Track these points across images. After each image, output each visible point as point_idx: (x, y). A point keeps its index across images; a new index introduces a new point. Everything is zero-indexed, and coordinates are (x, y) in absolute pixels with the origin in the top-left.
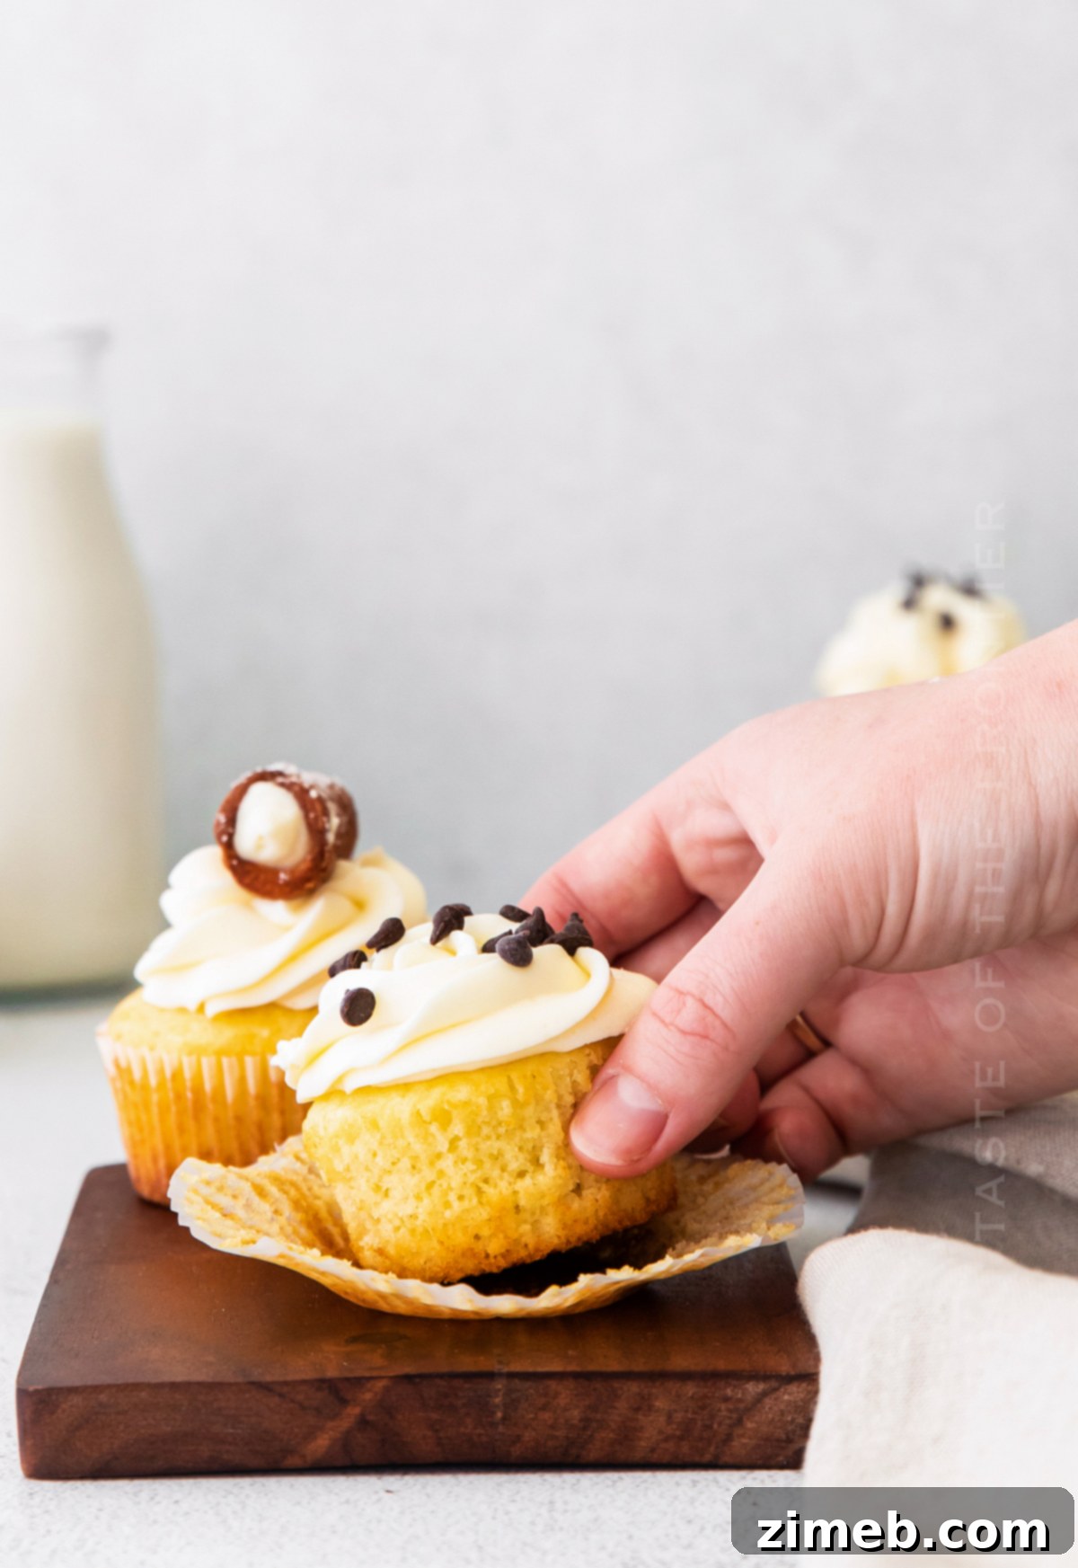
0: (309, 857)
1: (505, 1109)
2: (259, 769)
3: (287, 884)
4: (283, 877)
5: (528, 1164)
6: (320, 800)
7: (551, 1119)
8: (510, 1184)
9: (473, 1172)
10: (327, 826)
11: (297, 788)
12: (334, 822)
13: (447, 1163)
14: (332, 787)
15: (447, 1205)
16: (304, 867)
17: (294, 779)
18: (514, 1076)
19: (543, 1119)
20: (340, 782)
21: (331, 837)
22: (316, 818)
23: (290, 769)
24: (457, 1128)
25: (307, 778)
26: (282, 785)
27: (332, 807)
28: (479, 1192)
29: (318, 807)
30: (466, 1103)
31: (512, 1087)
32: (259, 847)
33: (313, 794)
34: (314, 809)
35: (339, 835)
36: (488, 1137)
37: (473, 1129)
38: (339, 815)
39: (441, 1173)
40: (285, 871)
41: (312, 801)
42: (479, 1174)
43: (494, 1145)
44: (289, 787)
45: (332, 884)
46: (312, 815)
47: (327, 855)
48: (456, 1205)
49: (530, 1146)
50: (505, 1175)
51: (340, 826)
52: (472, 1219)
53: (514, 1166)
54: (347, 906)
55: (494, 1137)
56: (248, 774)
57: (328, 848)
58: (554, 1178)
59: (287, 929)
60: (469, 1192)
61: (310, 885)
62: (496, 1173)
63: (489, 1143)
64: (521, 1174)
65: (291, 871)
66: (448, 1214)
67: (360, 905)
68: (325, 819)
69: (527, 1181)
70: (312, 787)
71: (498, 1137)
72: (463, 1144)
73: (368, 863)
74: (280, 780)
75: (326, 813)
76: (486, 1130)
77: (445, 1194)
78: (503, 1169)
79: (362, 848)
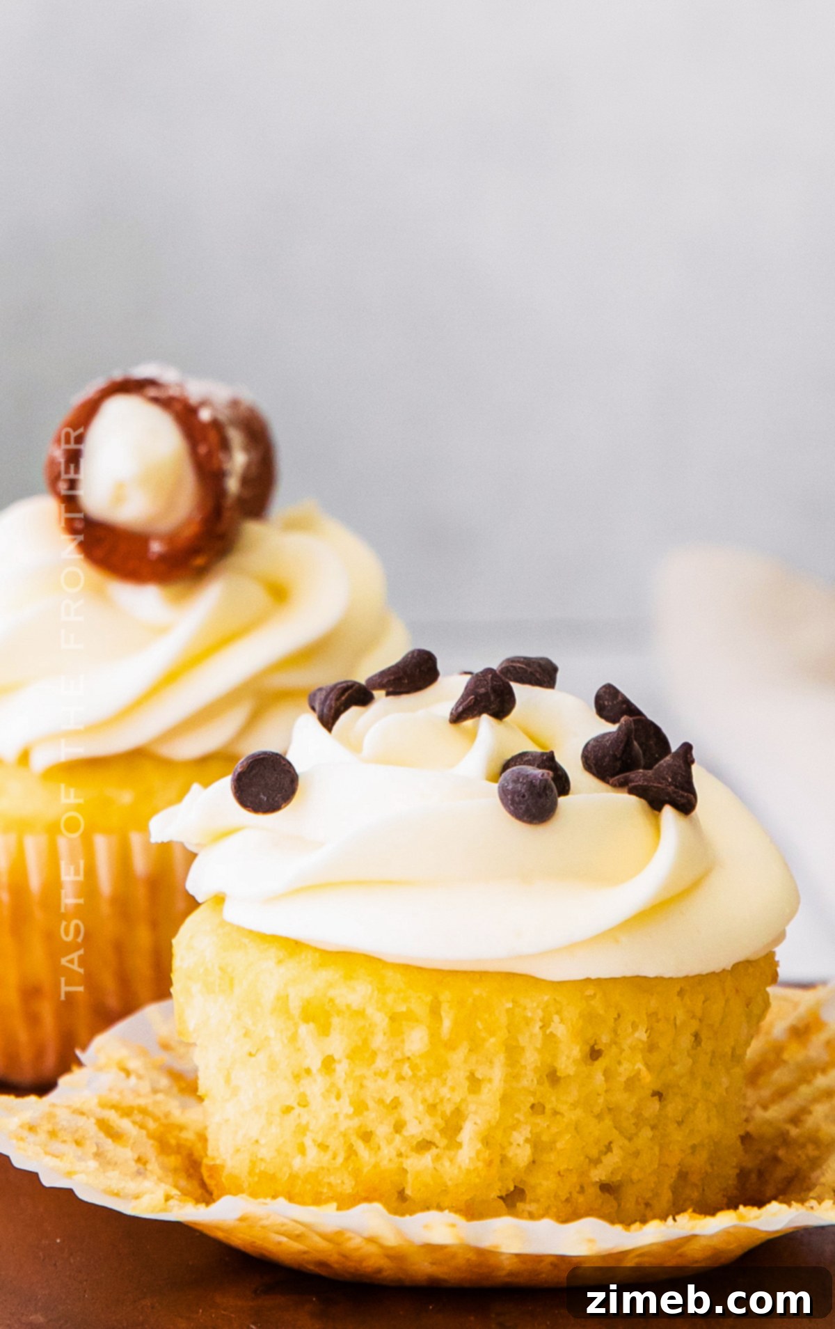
0: (198, 517)
1: (417, 1041)
2: (118, 375)
3: (162, 558)
4: (156, 547)
5: (438, 1134)
6: (216, 424)
7: (490, 1080)
8: (400, 1155)
9: (348, 1117)
10: (227, 466)
11: (178, 407)
12: (239, 460)
13: (315, 1087)
14: (235, 404)
15: (302, 1150)
16: (191, 531)
17: (173, 392)
18: (446, 996)
19: (478, 1075)
20: (249, 395)
21: (233, 485)
22: (210, 454)
23: (168, 375)
24: (337, 1044)
25: (195, 390)
26: (156, 400)
27: (236, 437)
28: (351, 1152)
29: (213, 436)
30: (360, 1013)
31: (435, 1011)
32: (119, 497)
33: (205, 415)
34: (205, 439)
35: (245, 481)
36: (383, 1075)
37: (361, 1052)
38: (247, 449)
39: (304, 1103)
40: (160, 537)
41: (204, 427)
42: (355, 1122)
43: (392, 1090)
44: (166, 403)
45: (235, 560)
46: (203, 450)
47: (227, 514)
48: (312, 1152)
49: (448, 1109)
50: (398, 1137)
51: (248, 466)
52: (329, 1184)
53: (415, 1130)
54: (256, 595)
55: (392, 1076)
56: (99, 383)
57: (229, 502)
58: (468, 1172)
59: (161, 631)
60: (335, 1143)
61: (199, 561)
62: (382, 1130)
63: (380, 1082)
64: (425, 1145)
65: (170, 538)
66: (297, 1162)
67: (279, 593)
68: (221, 455)
69: (427, 1159)
70: (204, 403)
71: (400, 1078)
72: (342, 1068)
73: (294, 525)
74: (152, 392)
75: (225, 445)
76: (381, 1063)
77: (302, 1130)
78: (399, 1127)
79: (282, 502)
